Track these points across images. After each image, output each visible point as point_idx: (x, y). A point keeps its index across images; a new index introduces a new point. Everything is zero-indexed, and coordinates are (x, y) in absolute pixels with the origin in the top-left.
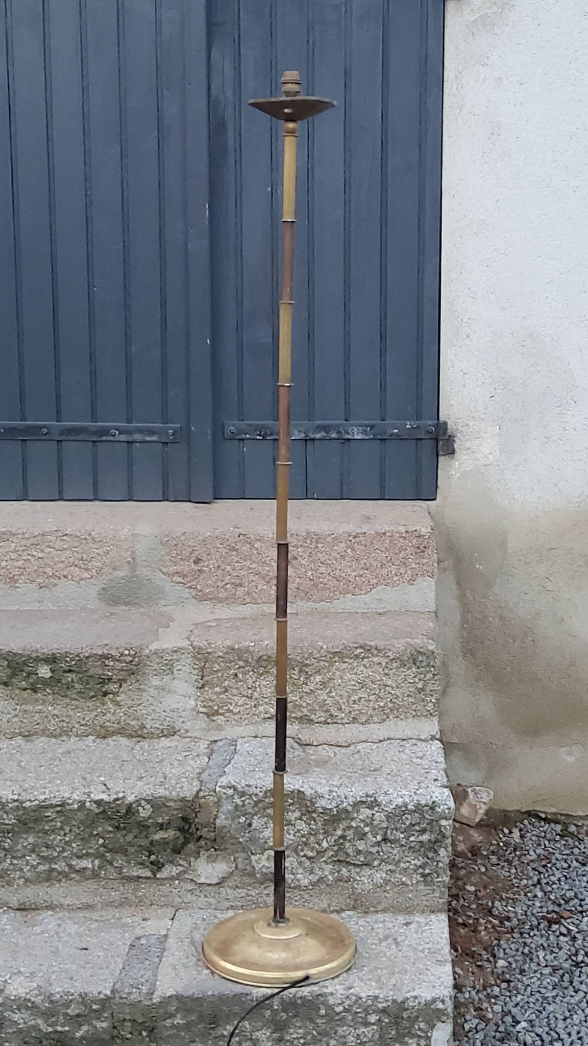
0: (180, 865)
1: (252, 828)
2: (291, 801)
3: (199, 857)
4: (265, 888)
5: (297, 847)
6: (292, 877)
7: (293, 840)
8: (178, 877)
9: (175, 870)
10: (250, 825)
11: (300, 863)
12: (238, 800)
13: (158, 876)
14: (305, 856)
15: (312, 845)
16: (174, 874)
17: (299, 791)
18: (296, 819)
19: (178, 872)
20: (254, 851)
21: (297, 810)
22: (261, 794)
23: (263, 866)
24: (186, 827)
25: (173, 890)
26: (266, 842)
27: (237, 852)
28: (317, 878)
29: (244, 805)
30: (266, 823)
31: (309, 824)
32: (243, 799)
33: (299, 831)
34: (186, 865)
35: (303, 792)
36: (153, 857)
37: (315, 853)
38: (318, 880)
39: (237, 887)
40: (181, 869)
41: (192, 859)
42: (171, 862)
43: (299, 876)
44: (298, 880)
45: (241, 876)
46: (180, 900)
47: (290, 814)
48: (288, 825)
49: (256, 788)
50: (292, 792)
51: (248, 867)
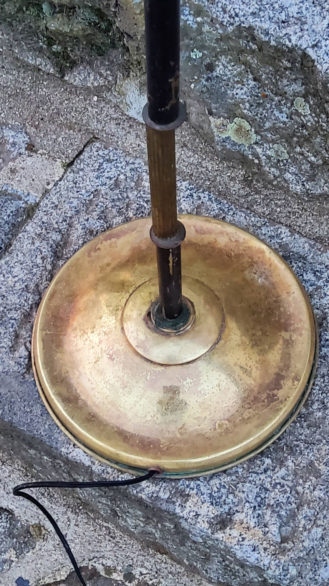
0: (101, 75)
1: (215, 74)
2: (289, 65)
3: (128, 76)
4: (228, 167)
5: (292, 137)
6: (277, 173)
7: (284, 123)
8: (98, 91)
9: (92, 81)
10: (210, 68)
11: (295, 160)
12: (191, 18)
13: (66, 78)
14: (302, 154)
15: (317, 147)
16: (89, 85)
17: (305, 55)
18: (296, 95)
19: (96, 84)
20: (214, 111)
21: (300, 83)
22: (230, 29)
23: (228, 138)
24: (103, 26)
25: (90, 109)
26: (237, 105)
27: (190, 97)
28: (319, 191)
29: (200, 32)
30: (240, 74)
31: (318, 116)
32: (199, 19)
33: (299, 115)
34: (110, 78)
35: (313, 61)
36: (55, 48)
37: (321, 162)
38: (320, 195)
39: (185, 145)
40: (101, 82)
41: (120, 75)
42: (90, 63)
43: (288, 176)
44: (286, 181)
45: (193, 134)
46: (100, 127)
47: (285, 81)
48: (281, 95)
49: (225, 12)
50: (292, 50)
51: (206, 126)
